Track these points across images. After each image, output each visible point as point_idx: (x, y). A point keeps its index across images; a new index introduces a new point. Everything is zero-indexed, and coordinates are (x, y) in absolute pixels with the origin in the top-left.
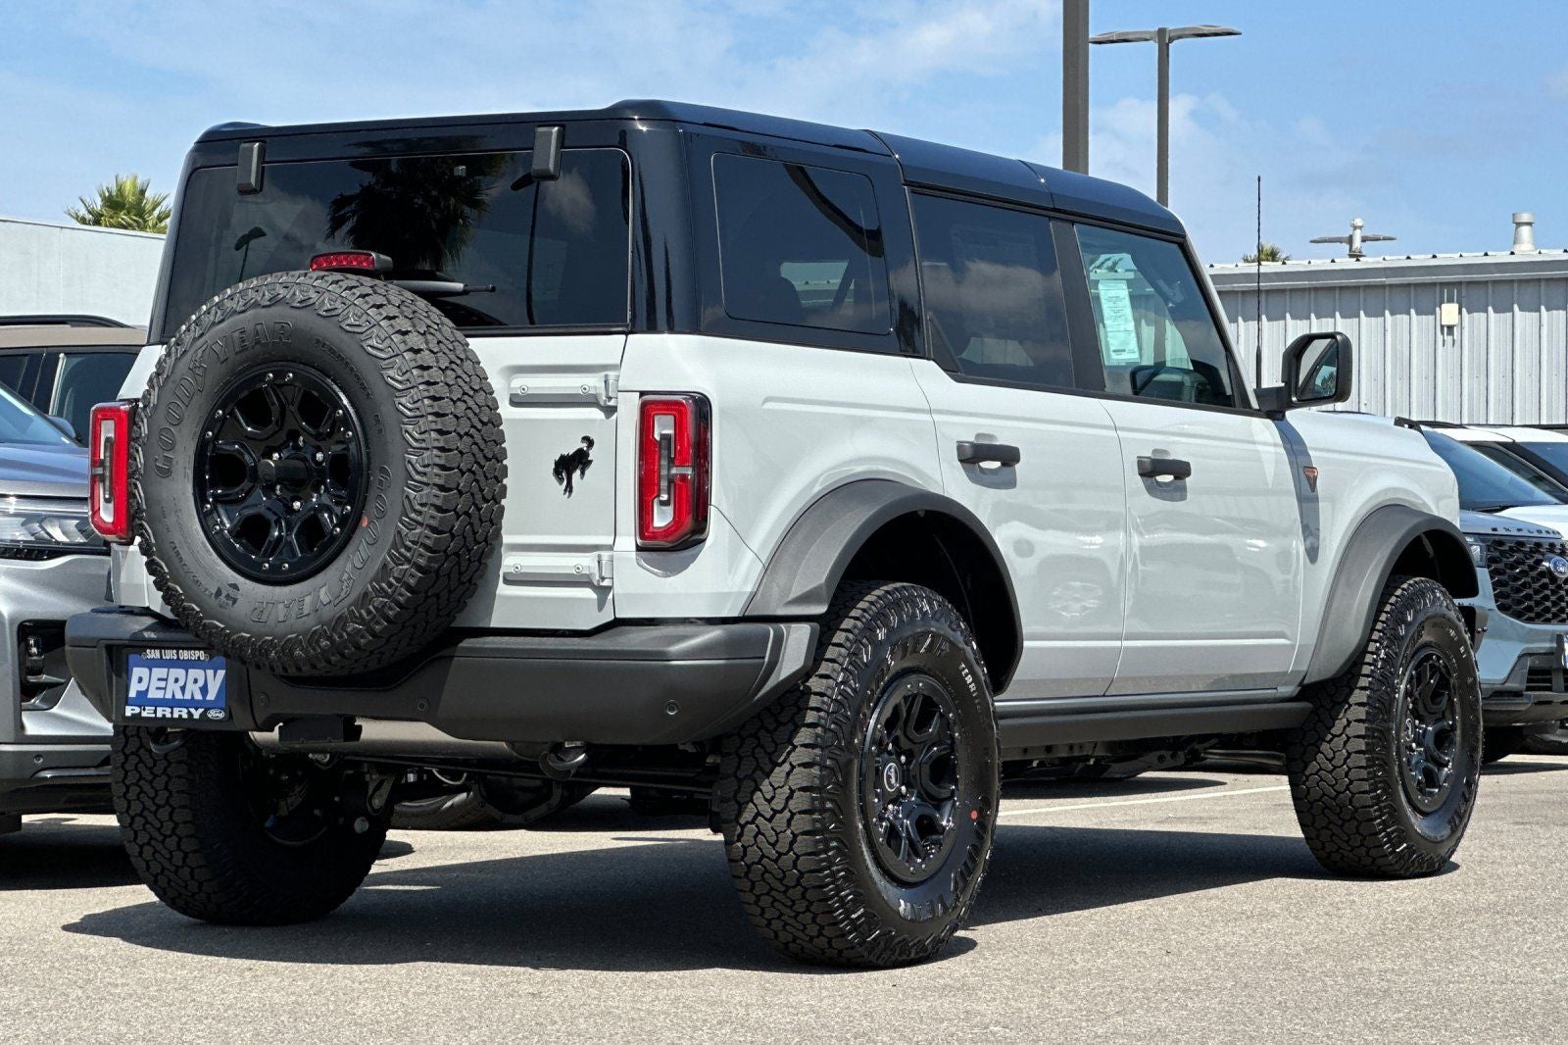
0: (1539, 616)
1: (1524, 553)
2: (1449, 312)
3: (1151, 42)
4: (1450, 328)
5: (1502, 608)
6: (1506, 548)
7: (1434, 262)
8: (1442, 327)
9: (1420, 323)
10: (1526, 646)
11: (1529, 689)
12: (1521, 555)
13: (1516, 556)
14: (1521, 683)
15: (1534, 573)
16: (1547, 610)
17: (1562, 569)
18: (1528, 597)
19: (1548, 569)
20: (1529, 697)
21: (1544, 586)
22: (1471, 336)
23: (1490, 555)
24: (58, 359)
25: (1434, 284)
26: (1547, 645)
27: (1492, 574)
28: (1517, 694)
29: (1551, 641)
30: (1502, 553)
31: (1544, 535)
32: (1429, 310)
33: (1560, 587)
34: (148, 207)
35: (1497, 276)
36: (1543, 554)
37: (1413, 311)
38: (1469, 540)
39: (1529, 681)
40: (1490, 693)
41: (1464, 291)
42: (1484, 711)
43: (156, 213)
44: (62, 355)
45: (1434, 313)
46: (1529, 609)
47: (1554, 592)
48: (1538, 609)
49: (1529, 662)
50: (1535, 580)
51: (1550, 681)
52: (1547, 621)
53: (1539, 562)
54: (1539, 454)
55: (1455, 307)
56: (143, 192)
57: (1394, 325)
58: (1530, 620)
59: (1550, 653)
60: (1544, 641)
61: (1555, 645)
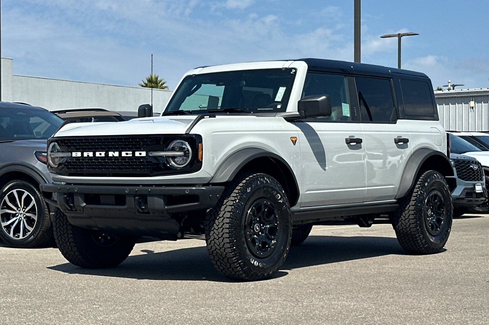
0: (473, 179)
1: (465, 163)
2: (472, 103)
3: (396, 37)
4: (472, 107)
5: (459, 177)
6: (460, 162)
7: (468, 91)
8: (470, 107)
9: (465, 107)
10: (465, 187)
11: (466, 197)
12: (464, 164)
13: (463, 164)
14: (464, 196)
15: (468, 169)
16: (471, 178)
17: (475, 168)
18: (466, 175)
19: (471, 167)
20: (466, 199)
21: (470, 172)
22: (478, 110)
23: (456, 164)
24: (92, 119)
25: (468, 97)
26: (471, 187)
27: (456, 169)
28: (463, 199)
29: (472, 185)
30: (459, 164)
31: (471, 159)
32: (467, 103)
33: (475, 172)
34: (158, 82)
35: (485, 94)
36: (470, 164)
37: (463, 103)
38: (451, 160)
39: (466, 195)
40: (455, 199)
41: (476, 98)
42: (453, 203)
43: (160, 83)
44: (93, 118)
45: (468, 104)
46: (466, 177)
47: (473, 173)
48: (469, 177)
49: (466, 191)
50: (468, 170)
51: (472, 195)
52: (471, 181)
53: (469, 166)
54: (479, 139)
55: (474, 102)
56: (157, 78)
57: (458, 106)
58: (466, 180)
59: (472, 189)
60: (471, 185)
61: (473, 186)
